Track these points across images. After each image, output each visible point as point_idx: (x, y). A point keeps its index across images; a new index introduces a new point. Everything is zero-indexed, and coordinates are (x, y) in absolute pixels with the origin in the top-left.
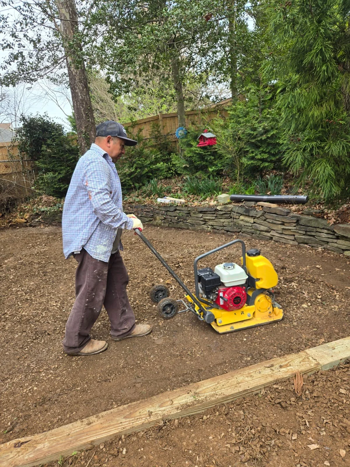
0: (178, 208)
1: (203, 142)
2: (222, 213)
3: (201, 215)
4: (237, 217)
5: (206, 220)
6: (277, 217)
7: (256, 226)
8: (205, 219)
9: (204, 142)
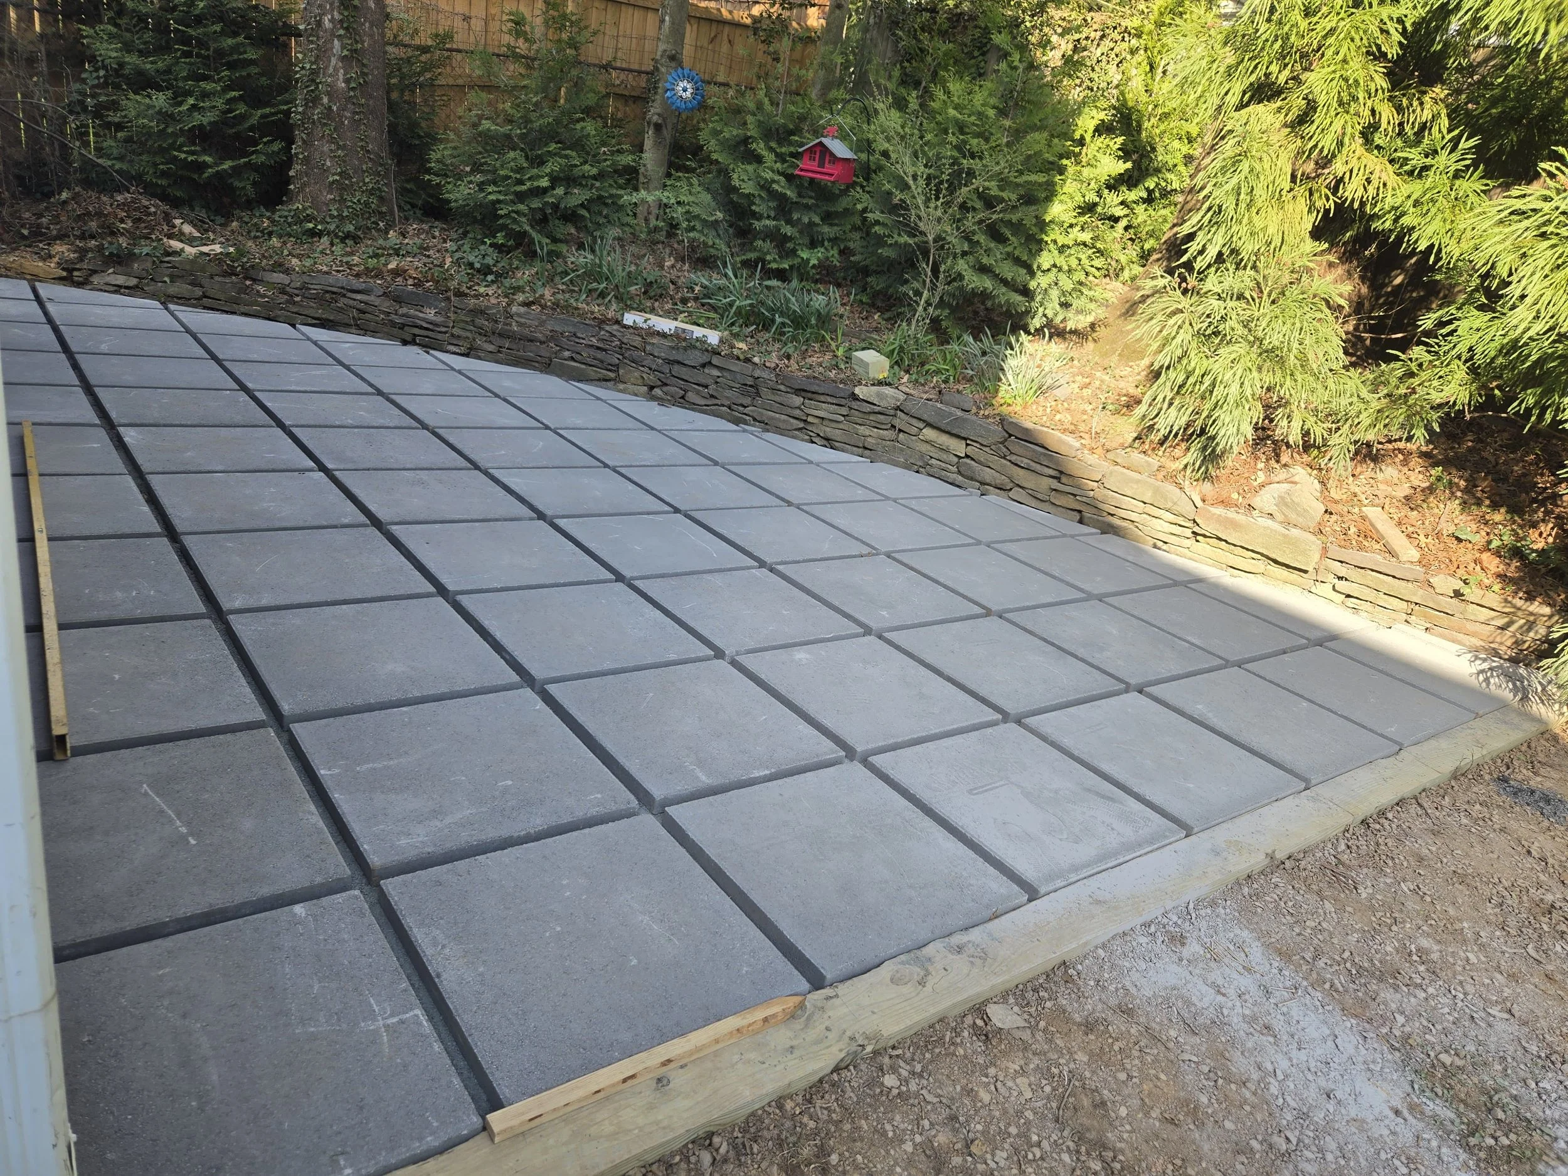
0: (715, 360)
1: (816, 163)
2: (868, 408)
3: (797, 400)
4: (914, 431)
5: (810, 419)
6: (1042, 454)
7: (970, 467)
8: (808, 415)
9: (821, 164)
